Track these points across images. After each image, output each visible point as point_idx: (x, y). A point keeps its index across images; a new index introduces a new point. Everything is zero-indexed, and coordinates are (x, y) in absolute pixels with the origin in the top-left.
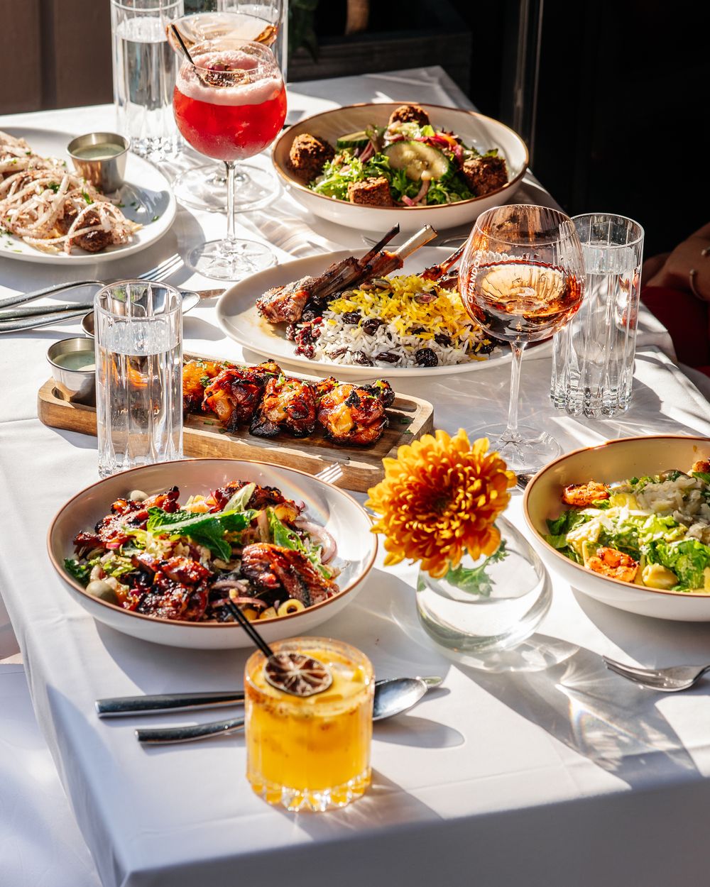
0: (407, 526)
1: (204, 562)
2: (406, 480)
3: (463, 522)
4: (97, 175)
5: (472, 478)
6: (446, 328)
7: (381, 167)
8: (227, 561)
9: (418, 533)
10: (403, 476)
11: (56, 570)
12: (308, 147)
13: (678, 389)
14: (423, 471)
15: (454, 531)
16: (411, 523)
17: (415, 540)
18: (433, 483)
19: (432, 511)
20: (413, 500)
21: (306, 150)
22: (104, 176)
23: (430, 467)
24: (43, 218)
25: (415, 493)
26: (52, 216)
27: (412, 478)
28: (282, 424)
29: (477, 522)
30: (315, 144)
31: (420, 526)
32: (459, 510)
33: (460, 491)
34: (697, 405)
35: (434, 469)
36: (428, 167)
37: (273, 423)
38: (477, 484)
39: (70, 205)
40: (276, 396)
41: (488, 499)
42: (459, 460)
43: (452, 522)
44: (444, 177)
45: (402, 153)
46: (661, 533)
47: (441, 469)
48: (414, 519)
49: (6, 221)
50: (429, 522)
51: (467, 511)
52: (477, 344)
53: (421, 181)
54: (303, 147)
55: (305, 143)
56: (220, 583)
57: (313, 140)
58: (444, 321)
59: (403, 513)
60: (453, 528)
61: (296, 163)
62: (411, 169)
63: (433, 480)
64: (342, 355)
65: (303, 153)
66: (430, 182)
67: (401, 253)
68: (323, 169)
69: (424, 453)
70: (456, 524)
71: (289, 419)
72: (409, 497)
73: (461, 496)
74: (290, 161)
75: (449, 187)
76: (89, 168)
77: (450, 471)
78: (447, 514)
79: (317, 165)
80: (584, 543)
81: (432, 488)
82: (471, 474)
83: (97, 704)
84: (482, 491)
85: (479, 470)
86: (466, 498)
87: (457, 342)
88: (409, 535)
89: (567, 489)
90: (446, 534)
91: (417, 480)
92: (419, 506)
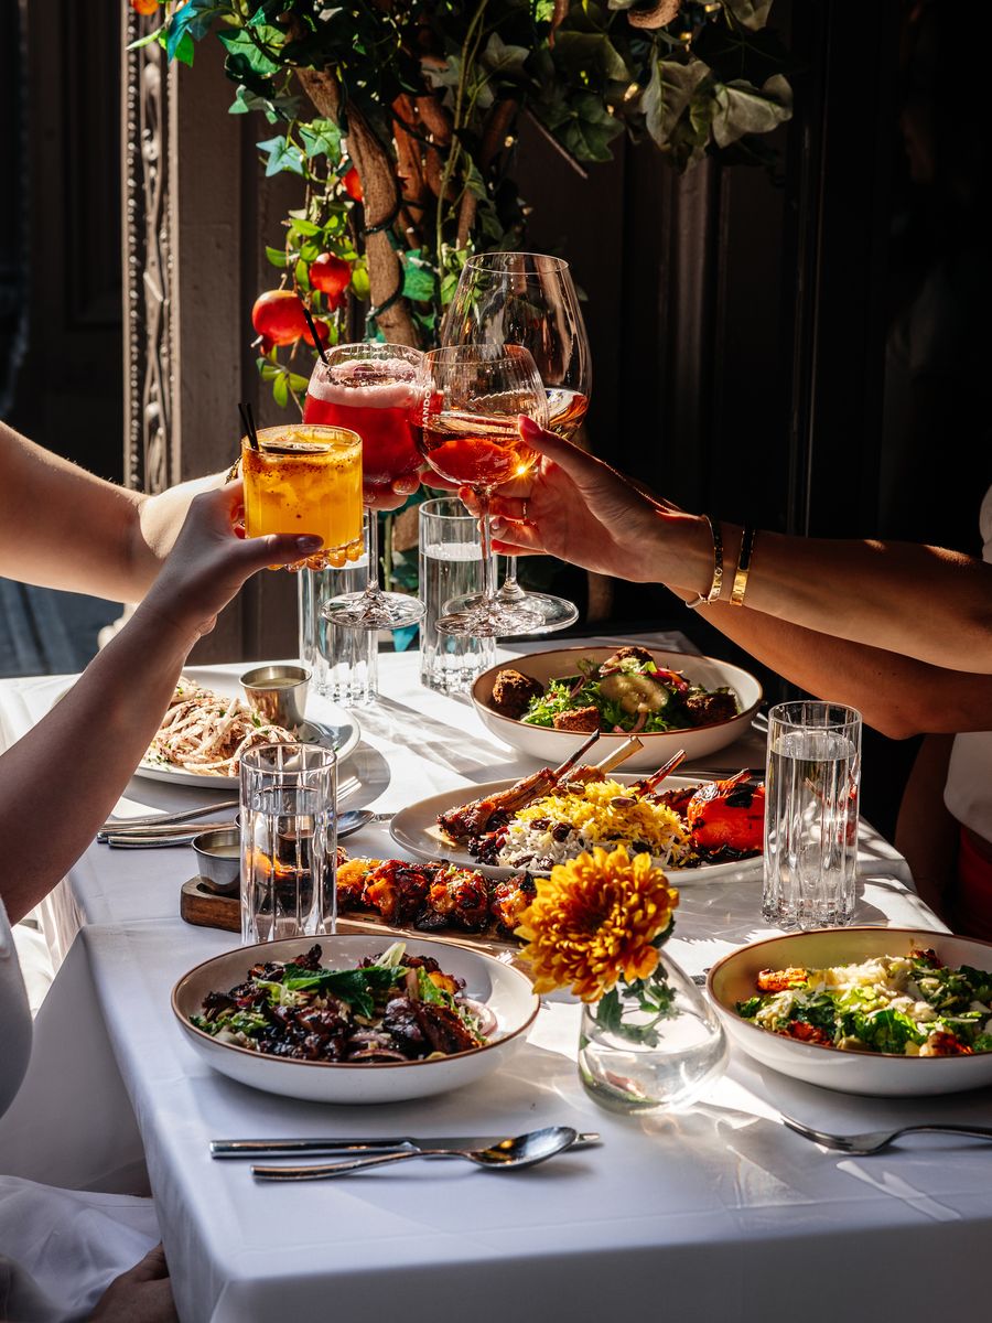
0: (557, 946)
1: (343, 1015)
2: (559, 898)
3: (618, 938)
4: (273, 711)
5: (630, 894)
6: (646, 836)
7: (592, 694)
8: (369, 1017)
9: (569, 952)
10: (555, 896)
11: (179, 1018)
12: (513, 681)
13: (910, 909)
14: (577, 887)
15: (607, 949)
16: (562, 943)
17: (566, 961)
18: (588, 901)
19: (586, 932)
20: (566, 920)
21: (509, 685)
22: (281, 713)
23: (585, 884)
24: (208, 742)
25: (568, 912)
26: (217, 741)
27: (564, 897)
28: (450, 914)
29: (634, 938)
30: (521, 679)
31: (571, 944)
32: (615, 926)
33: (616, 906)
34: (929, 924)
35: (589, 885)
36: (647, 699)
37: (441, 914)
38: (634, 899)
39: (238, 730)
40: (444, 885)
41: (645, 914)
42: (616, 875)
43: (606, 939)
44: (664, 708)
45: (617, 685)
46: (859, 1004)
47: (596, 885)
48: (566, 938)
49: (166, 749)
50: (581, 941)
51: (621, 927)
52: (682, 858)
53: (638, 714)
54: (506, 680)
55: (510, 678)
56: (360, 1035)
57: (519, 675)
58: (644, 829)
59: (554, 932)
60: (607, 945)
61: (499, 699)
62: (626, 701)
63: (587, 897)
64: (527, 864)
65: (507, 687)
66: (647, 714)
67: (601, 767)
68: (529, 705)
69: (578, 871)
70: (609, 941)
71: (458, 909)
72: (561, 916)
73: (616, 912)
74: (493, 698)
75: (667, 720)
76: (264, 702)
77: (605, 886)
78: (601, 930)
79: (522, 700)
80: (775, 1019)
81: (586, 907)
82: (629, 889)
83: (212, 1147)
84: (641, 905)
85: (637, 885)
86: (621, 914)
87: (658, 852)
88: (559, 955)
89: (761, 973)
90: (599, 952)
91: (571, 898)
92: (572, 926)
